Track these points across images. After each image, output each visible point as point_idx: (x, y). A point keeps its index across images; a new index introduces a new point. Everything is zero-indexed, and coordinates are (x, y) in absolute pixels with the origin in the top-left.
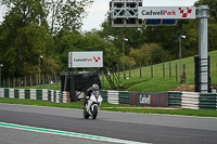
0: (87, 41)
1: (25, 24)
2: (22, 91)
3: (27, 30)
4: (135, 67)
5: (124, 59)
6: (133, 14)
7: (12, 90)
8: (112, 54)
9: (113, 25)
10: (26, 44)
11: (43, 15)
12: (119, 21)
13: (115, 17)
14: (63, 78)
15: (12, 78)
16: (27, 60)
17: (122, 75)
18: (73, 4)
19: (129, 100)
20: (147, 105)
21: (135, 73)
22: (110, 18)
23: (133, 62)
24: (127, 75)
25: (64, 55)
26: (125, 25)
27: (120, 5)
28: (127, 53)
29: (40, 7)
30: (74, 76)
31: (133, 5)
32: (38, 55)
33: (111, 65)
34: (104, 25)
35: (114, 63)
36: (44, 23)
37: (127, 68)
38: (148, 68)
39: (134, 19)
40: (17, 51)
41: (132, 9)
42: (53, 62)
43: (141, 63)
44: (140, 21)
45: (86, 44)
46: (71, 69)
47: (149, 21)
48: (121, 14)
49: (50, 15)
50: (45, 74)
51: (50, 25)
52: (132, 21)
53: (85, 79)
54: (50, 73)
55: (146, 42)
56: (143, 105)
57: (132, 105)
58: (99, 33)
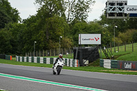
0: (91, 27)
1: (51, 16)
2: (48, 59)
3: (52, 19)
4: (122, 44)
5: (114, 39)
6: (121, 10)
7: (42, 58)
8: (107, 36)
9: (108, 17)
10: (51, 28)
11: (63, 10)
12: (112, 14)
13: (109, 12)
14: (75, 51)
15: (42, 51)
16: (52, 39)
17: (113, 50)
18: (82, 3)
19: (118, 66)
20: (129, 69)
21: (122, 48)
22: (106, 13)
23: (121, 41)
24: (117, 49)
25: (76, 36)
26: (116, 17)
27: (112, 4)
28: (116, 36)
29: (61, 5)
30: (82, 50)
31: (121, 4)
32: (59, 36)
33: (106, 43)
34: (102, 17)
35: (108, 42)
36: (64, 15)
37: (117, 45)
38: (130, 45)
39: (121, 13)
40: (45, 33)
41: (121, 7)
42: (68, 40)
43: (126, 42)
44: (126, 15)
45: (90, 29)
46: (80, 45)
47: (131, 15)
48: (113, 10)
49: (67, 10)
50: (63, 48)
51: (67, 16)
52: (120, 14)
53: (89, 52)
54: (67, 48)
55: (130, 28)
56: (127, 69)
57: (119, 69)
58: (99, 22)
